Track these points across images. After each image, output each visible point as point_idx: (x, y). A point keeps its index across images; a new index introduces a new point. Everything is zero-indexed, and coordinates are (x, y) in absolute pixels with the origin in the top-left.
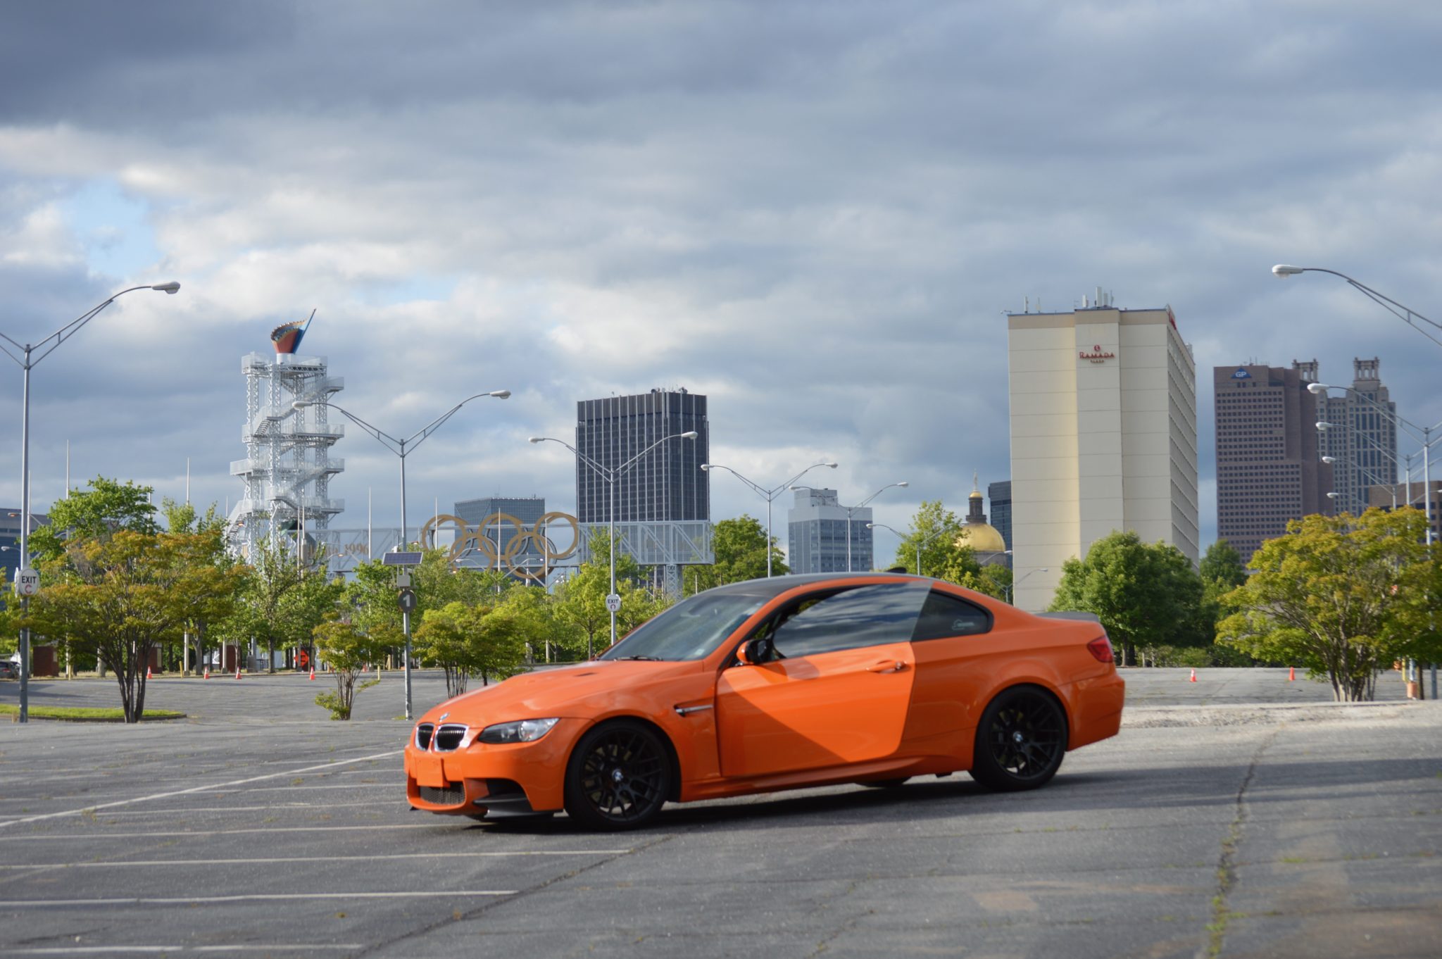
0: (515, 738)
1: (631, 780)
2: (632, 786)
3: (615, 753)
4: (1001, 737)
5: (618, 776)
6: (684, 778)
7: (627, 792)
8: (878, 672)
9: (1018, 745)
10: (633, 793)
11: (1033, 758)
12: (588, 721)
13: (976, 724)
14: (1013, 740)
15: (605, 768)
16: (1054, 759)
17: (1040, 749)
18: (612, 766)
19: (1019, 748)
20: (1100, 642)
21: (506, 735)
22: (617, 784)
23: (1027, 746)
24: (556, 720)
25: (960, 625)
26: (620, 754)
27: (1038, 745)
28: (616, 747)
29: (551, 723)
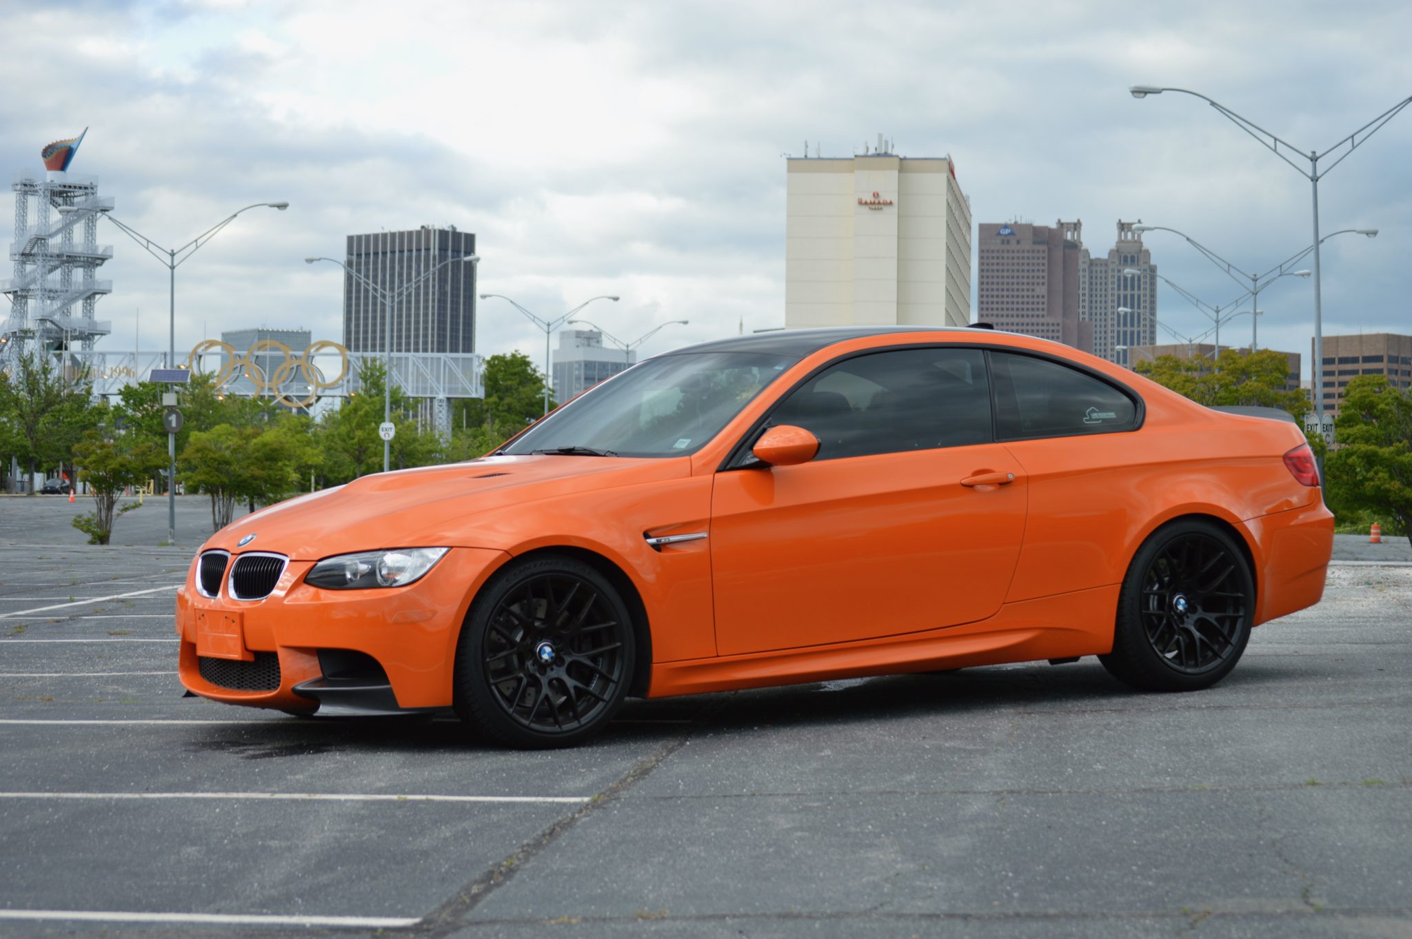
0: (370, 580)
1: (568, 660)
2: (569, 672)
3: (541, 614)
4: (1153, 603)
5: (547, 653)
6: (655, 659)
7: (560, 680)
8: (970, 486)
9: (1181, 616)
10: (570, 683)
11: (1203, 638)
12: (499, 553)
13: (1121, 581)
14: (1173, 607)
15: (523, 639)
16: (1234, 640)
17: (1215, 623)
18: (535, 635)
19: (1183, 622)
20: (1298, 453)
21: (355, 574)
22: (543, 667)
23: (1195, 617)
24: (444, 550)
25: (1095, 415)
26: (550, 616)
27: (1211, 617)
28: (544, 602)
29: (435, 555)
